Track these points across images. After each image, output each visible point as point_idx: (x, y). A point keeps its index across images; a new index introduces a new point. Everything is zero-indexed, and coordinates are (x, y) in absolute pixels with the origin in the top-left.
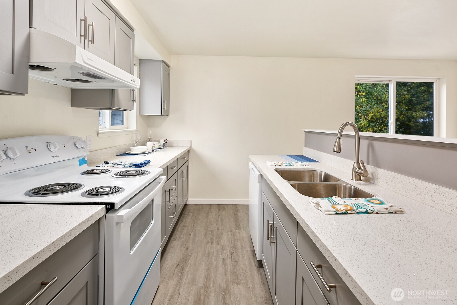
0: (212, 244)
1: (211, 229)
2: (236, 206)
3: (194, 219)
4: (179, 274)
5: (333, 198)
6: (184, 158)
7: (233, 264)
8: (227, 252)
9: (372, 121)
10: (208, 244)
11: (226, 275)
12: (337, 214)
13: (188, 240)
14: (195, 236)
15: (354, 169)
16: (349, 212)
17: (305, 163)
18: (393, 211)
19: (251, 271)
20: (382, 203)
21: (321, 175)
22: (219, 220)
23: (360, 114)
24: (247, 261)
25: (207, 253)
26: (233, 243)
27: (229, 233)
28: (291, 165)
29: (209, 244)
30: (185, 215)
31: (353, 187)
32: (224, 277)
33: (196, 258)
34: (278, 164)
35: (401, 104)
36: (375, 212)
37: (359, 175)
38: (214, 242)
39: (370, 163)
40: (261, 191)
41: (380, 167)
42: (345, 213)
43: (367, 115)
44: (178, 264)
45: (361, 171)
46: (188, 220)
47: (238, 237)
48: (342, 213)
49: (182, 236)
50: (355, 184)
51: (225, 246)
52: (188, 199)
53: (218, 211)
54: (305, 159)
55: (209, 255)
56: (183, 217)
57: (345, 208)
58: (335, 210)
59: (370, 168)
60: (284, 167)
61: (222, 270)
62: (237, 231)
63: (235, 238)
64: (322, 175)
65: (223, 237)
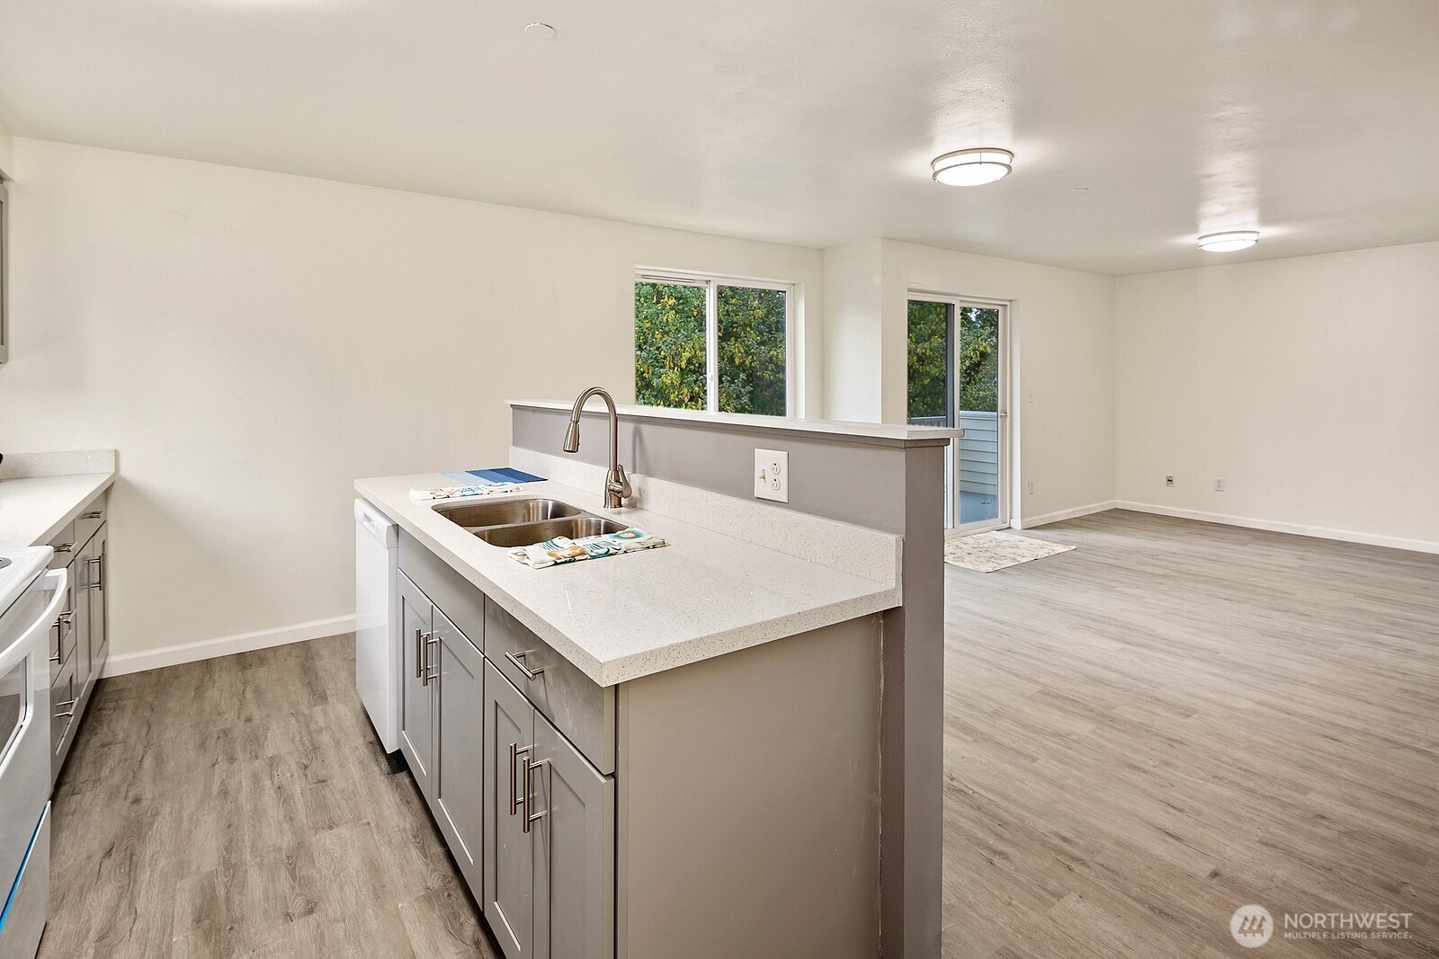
0: (231, 763)
1: (222, 727)
2: (305, 646)
3: (147, 714)
4: (120, 869)
5: (556, 541)
6: (94, 515)
7: (310, 790)
8: (290, 767)
9: (690, 370)
10: (216, 766)
11: (291, 819)
12: (556, 564)
13: (134, 777)
14: (160, 760)
15: (609, 484)
16: (577, 558)
17: (510, 485)
18: (651, 545)
19: (370, 788)
20: (638, 536)
21: (545, 508)
22: (249, 694)
23: (662, 353)
24: (355, 771)
25: (216, 788)
26: (307, 742)
27: (289, 721)
28: (476, 492)
29: (222, 765)
30: (104, 712)
31: (603, 520)
32: (286, 826)
33: (179, 812)
34: (442, 493)
35: (748, 329)
36: (622, 551)
37: (617, 496)
38: (240, 755)
39: (637, 471)
40: (396, 569)
41: (652, 476)
42: (572, 560)
43: (678, 355)
44: (109, 847)
45: (618, 487)
46: (121, 725)
47: (322, 724)
48: (566, 562)
49: (105, 772)
50: (609, 514)
51: (280, 755)
52: (107, 662)
53: (240, 673)
54: (513, 477)
55: (225, 793)
56: (99, 721)
57: (571, 552)
58: (554, 559)
59: (635, 480)
60: (457, 500)
61: (278, 812)
62: (318, 709)
63: (312, 727)
64: (547, 509)
65: (269, 735)
